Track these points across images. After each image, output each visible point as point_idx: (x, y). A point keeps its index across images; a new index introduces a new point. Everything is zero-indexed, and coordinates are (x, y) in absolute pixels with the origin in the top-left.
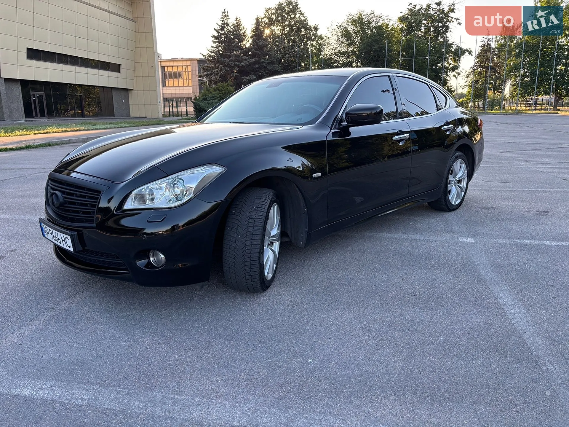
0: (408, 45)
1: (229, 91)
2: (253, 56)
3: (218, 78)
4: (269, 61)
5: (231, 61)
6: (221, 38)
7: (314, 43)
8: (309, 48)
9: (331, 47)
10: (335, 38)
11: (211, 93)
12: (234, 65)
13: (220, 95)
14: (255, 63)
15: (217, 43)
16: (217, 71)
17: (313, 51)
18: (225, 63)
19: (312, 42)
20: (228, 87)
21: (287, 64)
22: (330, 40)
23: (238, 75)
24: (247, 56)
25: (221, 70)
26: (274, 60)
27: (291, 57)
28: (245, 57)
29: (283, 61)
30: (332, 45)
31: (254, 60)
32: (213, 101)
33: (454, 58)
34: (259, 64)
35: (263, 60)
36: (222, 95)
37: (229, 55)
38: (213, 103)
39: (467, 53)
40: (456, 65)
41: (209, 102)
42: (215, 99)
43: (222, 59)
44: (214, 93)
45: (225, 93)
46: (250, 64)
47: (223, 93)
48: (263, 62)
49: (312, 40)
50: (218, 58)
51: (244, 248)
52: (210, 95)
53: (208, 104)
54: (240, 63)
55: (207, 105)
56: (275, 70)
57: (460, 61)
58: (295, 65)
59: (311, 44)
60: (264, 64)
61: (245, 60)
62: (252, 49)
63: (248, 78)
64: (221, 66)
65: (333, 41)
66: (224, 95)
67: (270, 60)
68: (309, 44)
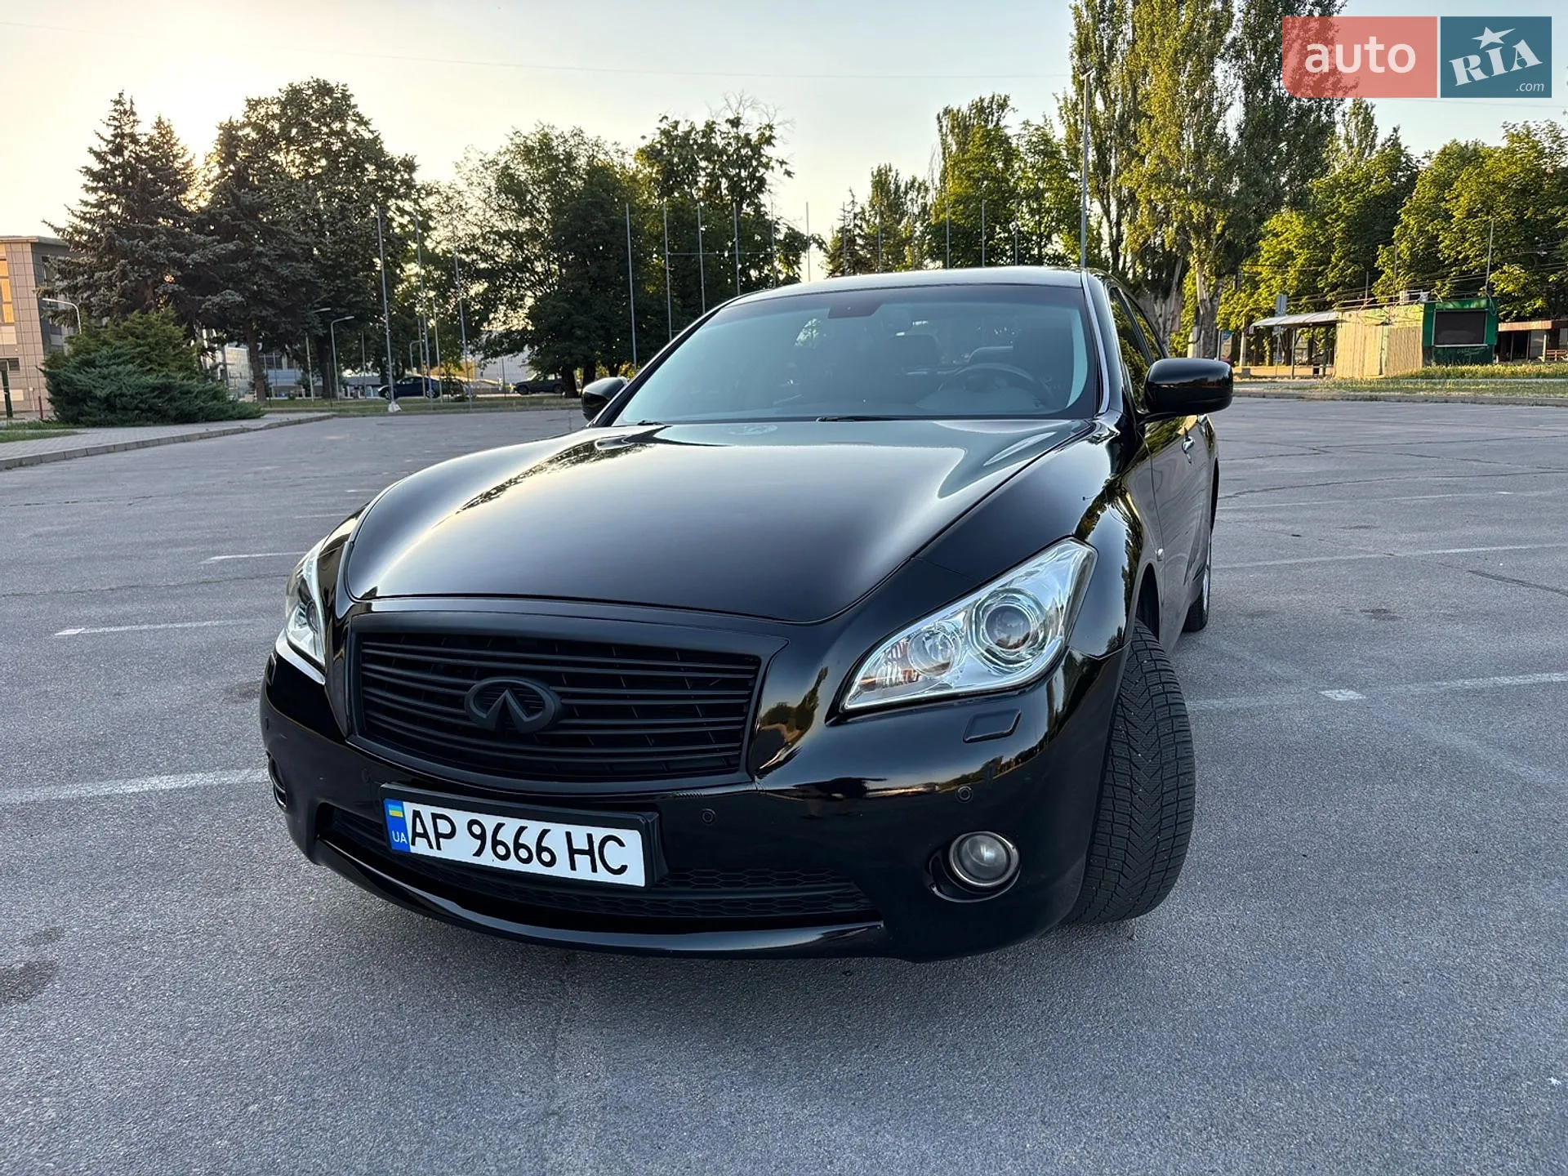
0: (678, 219)
1: (170, 338)
2: (226, 234)
3: (115, 299)
4: (279, 252)
5: (156, 247)
6: (115, 177)
7: (407, 205)
8: (392, 219)
9: (469, 217)
10: (479, 192)
11: (105, 343)
12: (168, 259)
13: (139, 349)
14: (235, 256)
15: (101, 193)
16: (109, 278)
17: (406, 226)
18: (133, 253)
19: (400, 203)
20: (165, 327)
21: (330, 262)
22: (466, 200)
23: (182, 289)
24: (208, 235)
25: (124, 275)
26: (296, 250)
27: (342, 241)
28: (201, 238)
29: (316, 252)
30: (474, 211)
31: (231, 246)
32: (120, 369)
33: (786, 257)
34: (247, 259)
35: (262, 249)
36: (146, 349)
37: (147, 230)
38: (119, 373)
39: (814, 246)
40: (791, 274)
41: (105, 371)
42: (125, 363)
43: (125, 241)
44: (118, 343)
45: (157, 343)
46: (220, 260)
47: (149, 345)
48: (260, 254)
49: (399, 197)
50: (110, 238)
51: (1159, 789)
52: (105, 351)
53: (104, 378)
54: (188, 255)
55: (101, 381)
56: (300, 277)
57: (800, 266)
58: (356, 265)
59: (399, 209)
60: (265, 261)
61: (204, 245)
62: (221, 215)
63: (217, 299)
64: (122, 261)
65: (474, 200)
66: (153, 349)
67: (283, 250)
68: (393, 208)
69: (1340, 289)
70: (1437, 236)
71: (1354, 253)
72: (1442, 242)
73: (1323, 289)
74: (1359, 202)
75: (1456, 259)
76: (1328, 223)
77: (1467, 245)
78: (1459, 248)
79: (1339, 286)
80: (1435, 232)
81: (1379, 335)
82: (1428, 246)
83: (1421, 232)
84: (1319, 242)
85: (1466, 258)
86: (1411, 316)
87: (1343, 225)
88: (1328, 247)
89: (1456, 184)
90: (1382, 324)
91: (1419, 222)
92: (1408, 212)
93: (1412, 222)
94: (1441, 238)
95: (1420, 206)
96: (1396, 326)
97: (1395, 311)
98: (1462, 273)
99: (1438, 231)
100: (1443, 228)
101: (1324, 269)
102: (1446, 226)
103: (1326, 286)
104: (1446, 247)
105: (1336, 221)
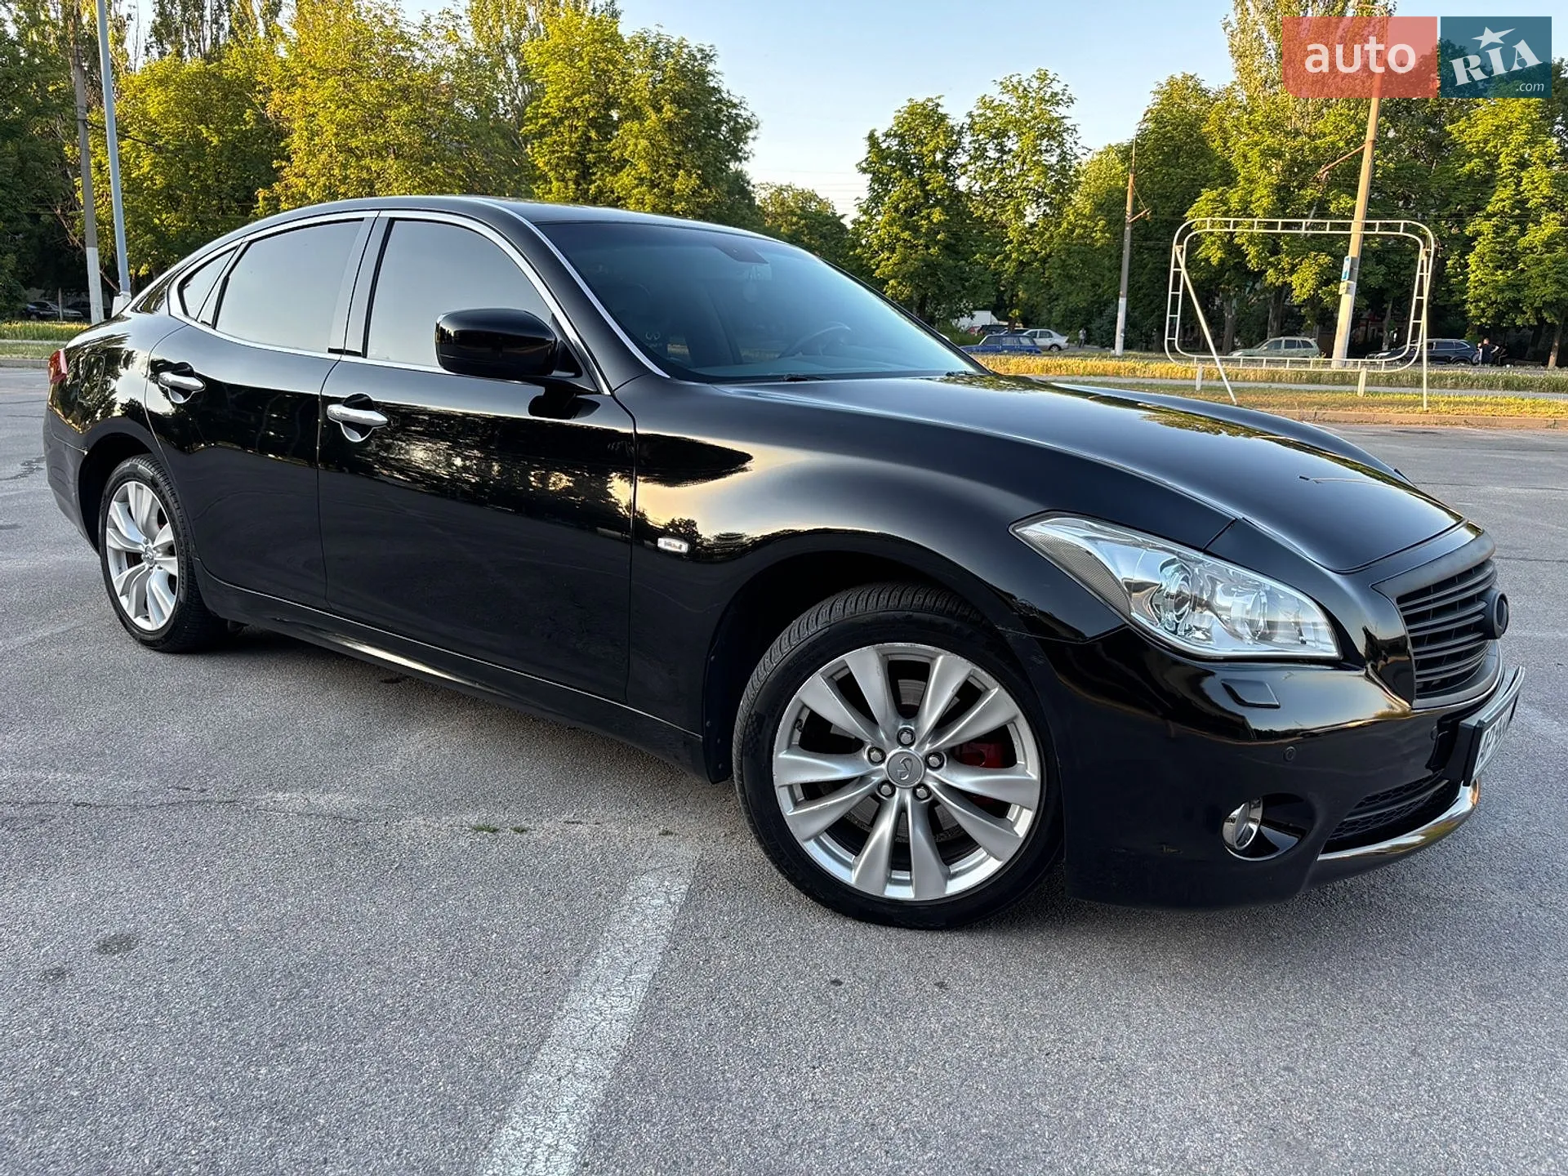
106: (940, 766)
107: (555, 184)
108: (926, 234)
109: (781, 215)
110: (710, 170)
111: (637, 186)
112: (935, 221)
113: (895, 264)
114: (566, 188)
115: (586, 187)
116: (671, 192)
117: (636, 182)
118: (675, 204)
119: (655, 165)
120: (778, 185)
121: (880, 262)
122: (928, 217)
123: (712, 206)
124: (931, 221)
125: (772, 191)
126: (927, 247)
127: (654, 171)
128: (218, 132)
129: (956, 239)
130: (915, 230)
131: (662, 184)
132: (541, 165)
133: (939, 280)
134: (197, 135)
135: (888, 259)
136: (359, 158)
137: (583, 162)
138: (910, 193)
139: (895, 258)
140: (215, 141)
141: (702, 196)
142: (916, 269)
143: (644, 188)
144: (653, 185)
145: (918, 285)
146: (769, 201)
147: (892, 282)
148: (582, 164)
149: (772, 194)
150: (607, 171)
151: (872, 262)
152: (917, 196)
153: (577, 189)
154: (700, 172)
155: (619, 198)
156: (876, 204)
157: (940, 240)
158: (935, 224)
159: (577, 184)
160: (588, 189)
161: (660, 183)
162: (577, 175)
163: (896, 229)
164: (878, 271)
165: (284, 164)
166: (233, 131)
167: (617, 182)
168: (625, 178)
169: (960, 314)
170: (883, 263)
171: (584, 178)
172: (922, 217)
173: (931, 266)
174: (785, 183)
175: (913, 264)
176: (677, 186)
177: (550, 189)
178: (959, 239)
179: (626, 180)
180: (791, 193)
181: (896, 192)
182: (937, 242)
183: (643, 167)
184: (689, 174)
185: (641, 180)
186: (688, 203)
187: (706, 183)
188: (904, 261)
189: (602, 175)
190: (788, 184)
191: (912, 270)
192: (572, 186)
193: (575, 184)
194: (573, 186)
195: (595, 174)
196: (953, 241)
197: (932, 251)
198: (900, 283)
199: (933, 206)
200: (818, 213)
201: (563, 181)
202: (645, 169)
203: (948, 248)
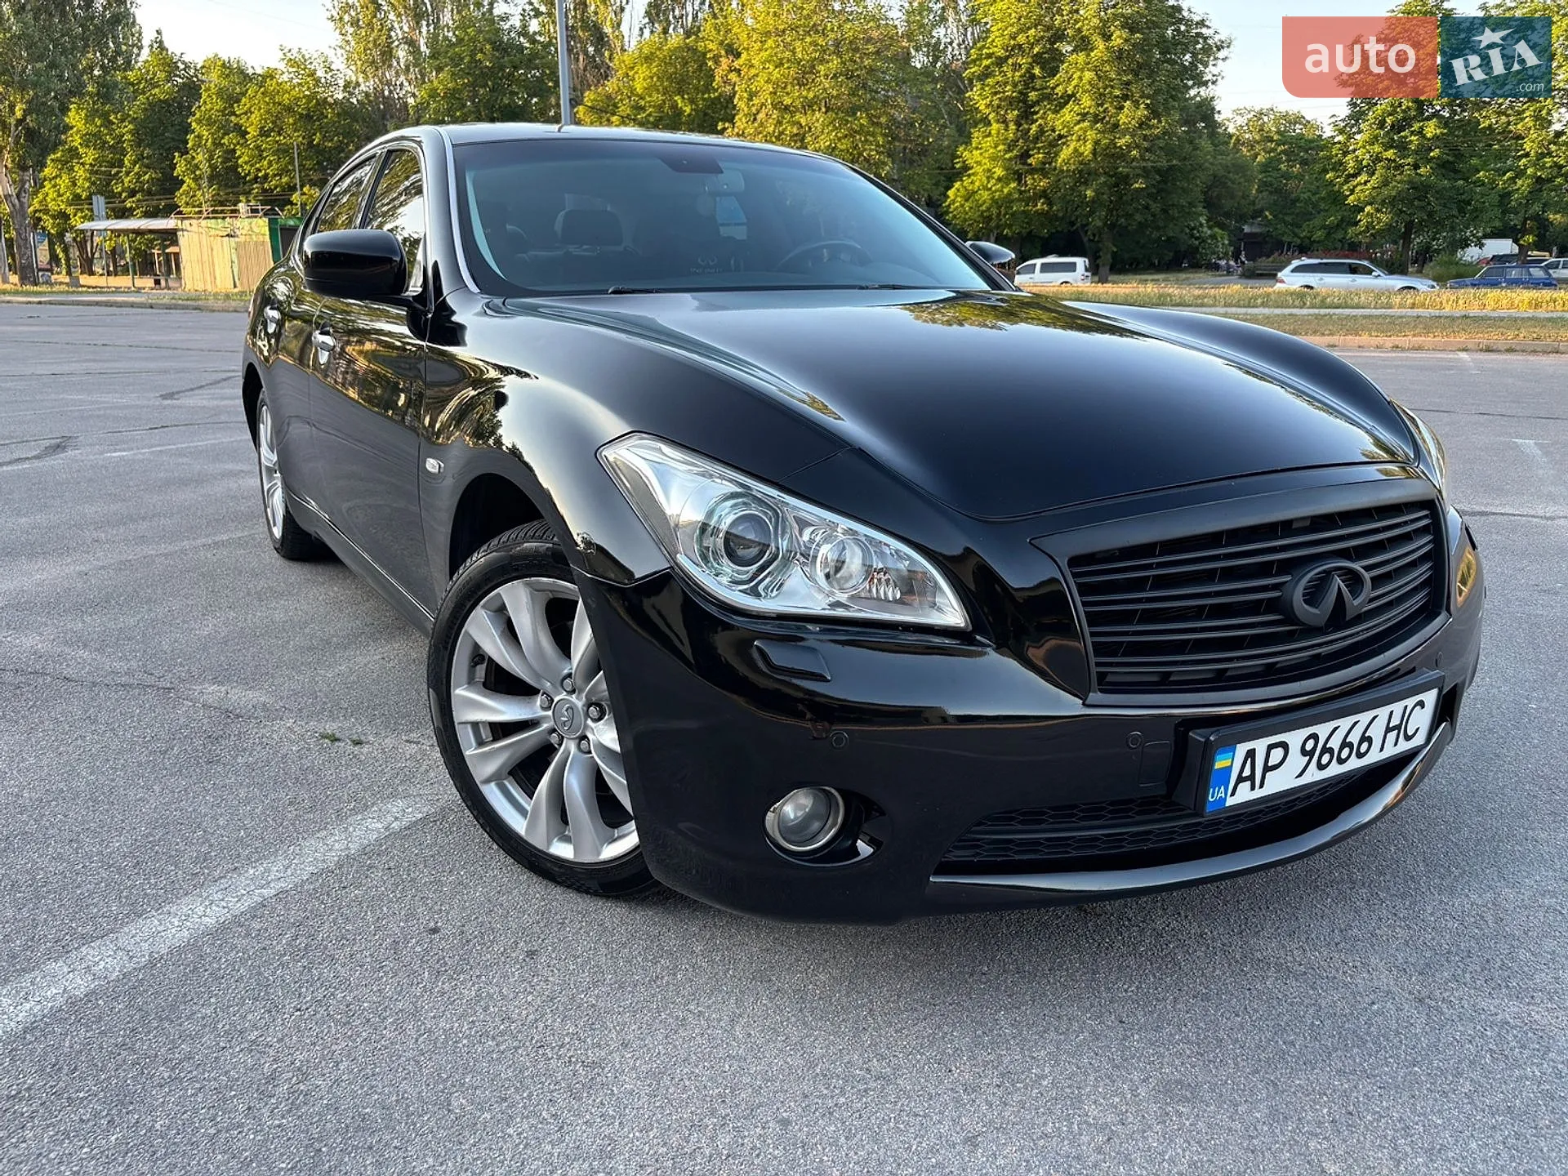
69: (139, 196)
70: (234, 151)
71: (147, 158)
72: (240, 157)
73: (120, 194)
74: (143, 104)
75: (256, 177)
76: (114, 123)
77: (265, 163)
78: (258, 165)
79: (138, 192)
80: (232, 146)
81: (226, 249)
82: (226, 160)
83: (217, 144)
84: (105, 142)
85: (266, 176)
86: (256, 230)
87: (131, 127)
88: (118, 149)
89: (244, 100)
90: (228, 235)
91: (213, 134)
92: (199, 122)
93: (205, 133)
94: (238, 153)
95: (210, 117)
96: (242, 239)
97: (238, 223)
98: (264, 191)
99: (235, 146)
100: (238, 143)
101: (118, 172)
102: (242, 141)
103: (123, 191)
104: (246, 163)
105: (123, 121)
106: (600, 719)
107: (995, 126)
108: (1416, 152)
109: (1258, 143)
110: (1160, 98)
111: (1079, 122)
112: (1429, 135)
113: (1374, 188)
114: (1006, 129)
115: (1026, 127)
116: (1116, 125)
117: (1078, 118)
118: (1119, 138)
119: (1100, 99)
120: (1257, 109)
121: (1355, 187)
122: (1420, 132)
123: (1159, 138)
124: (1424, 136)
125: (1250, 116)
126: (1416, 167)
127: (1099, 105)
128: (692, 101)
129: (1455, 156)
130: (1402, 147)
131: (1107, 119)
132: (982, 107)
133: (1429, 204)
134: (674, 106)
135: (1366, 183)
136: (792, 114)
137: (1025, 102)
138: (1400, 105)
139: (1374, 181)
140: (688, 110)
141: (1150, 127)
142: (1399, 193)
143: (1086, 124)
144: (1096, 119)
145: (1401, 211)
146: (1245, 128)
147: (1368, 209)
148: (1024, 103)
149: (1249, 120)
150: (1049, 109)
151: (1345, 187)
152: (1409, 108)
153: (1018, 130)
154: (1148, 102)
155: (1060, 137)
156: (1357, 121)
157: (1433, 158)
158: (1429, 140)
159: (1018, 124)
160: (1030, 129)
161: (1105, 117)
162: (1018, 116)
163: (1377, 148)
164: (1352, 197)
165: (727, 125)
166: (704, 99)
167: (1058, 119)
168: (1068, 114)
169: (1465, 244)
170: (1359, 188)
171: (1027, 118)
172: (1412, 132)
173: (1419, 190)
174: (1266, 106)
175: (1396, 186)
176: (1123, 118)
177: (990, 133)
178: (1459, 156)
179: (1068, 117)
180: (1272, 117)
181: (1383, 105)
182: (1429, 161)
183: (1087, 102)
184: (1136, 104)
185: (1084, 116)
186: (1133, 136)
187: (1154, 112)
188: (1385, 183)
189: (1044, 113)
190: (1269, 107)
191: (1394, 193)
192: (1012, 127)
193: (1015, 124)
194: (1014, 127)
195: (1037, 113)
196: (1451, 159)
197: (1422, 170)
198: (1378, 210)
199: (1428, 119)
200: (1301, 137)
201: (1003, 122)
202: (1088, 103)
203: (1445, 167)
